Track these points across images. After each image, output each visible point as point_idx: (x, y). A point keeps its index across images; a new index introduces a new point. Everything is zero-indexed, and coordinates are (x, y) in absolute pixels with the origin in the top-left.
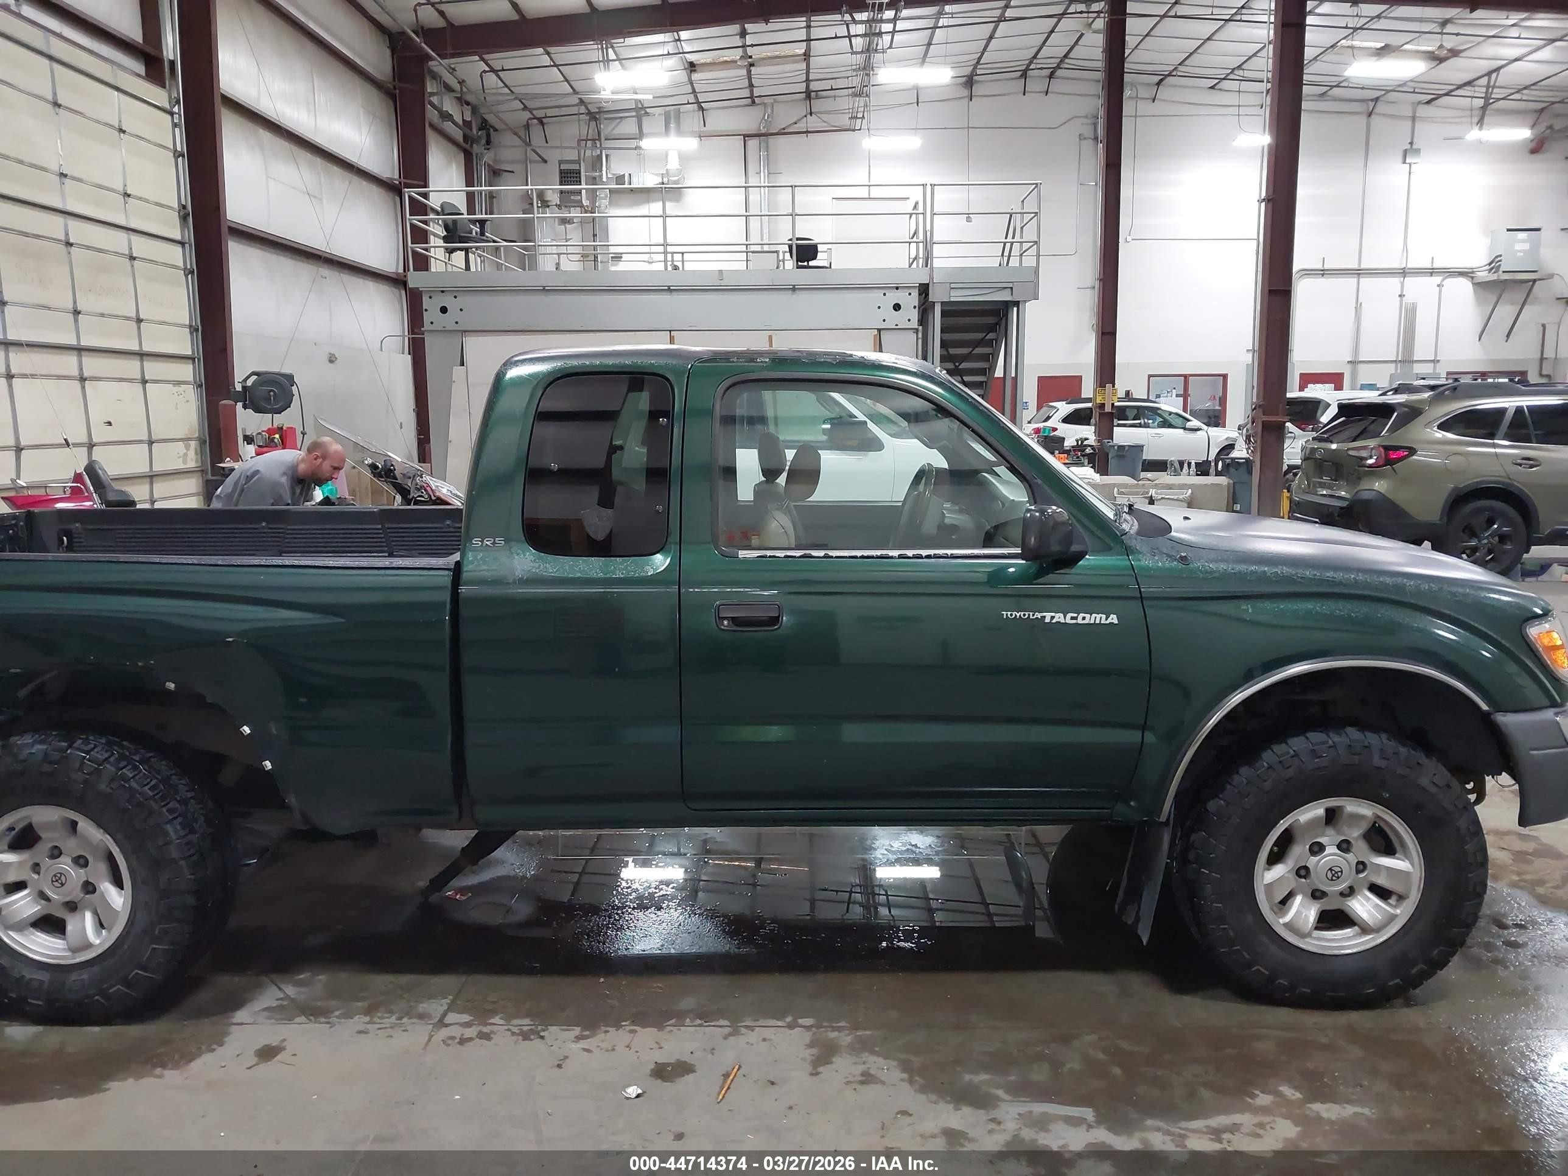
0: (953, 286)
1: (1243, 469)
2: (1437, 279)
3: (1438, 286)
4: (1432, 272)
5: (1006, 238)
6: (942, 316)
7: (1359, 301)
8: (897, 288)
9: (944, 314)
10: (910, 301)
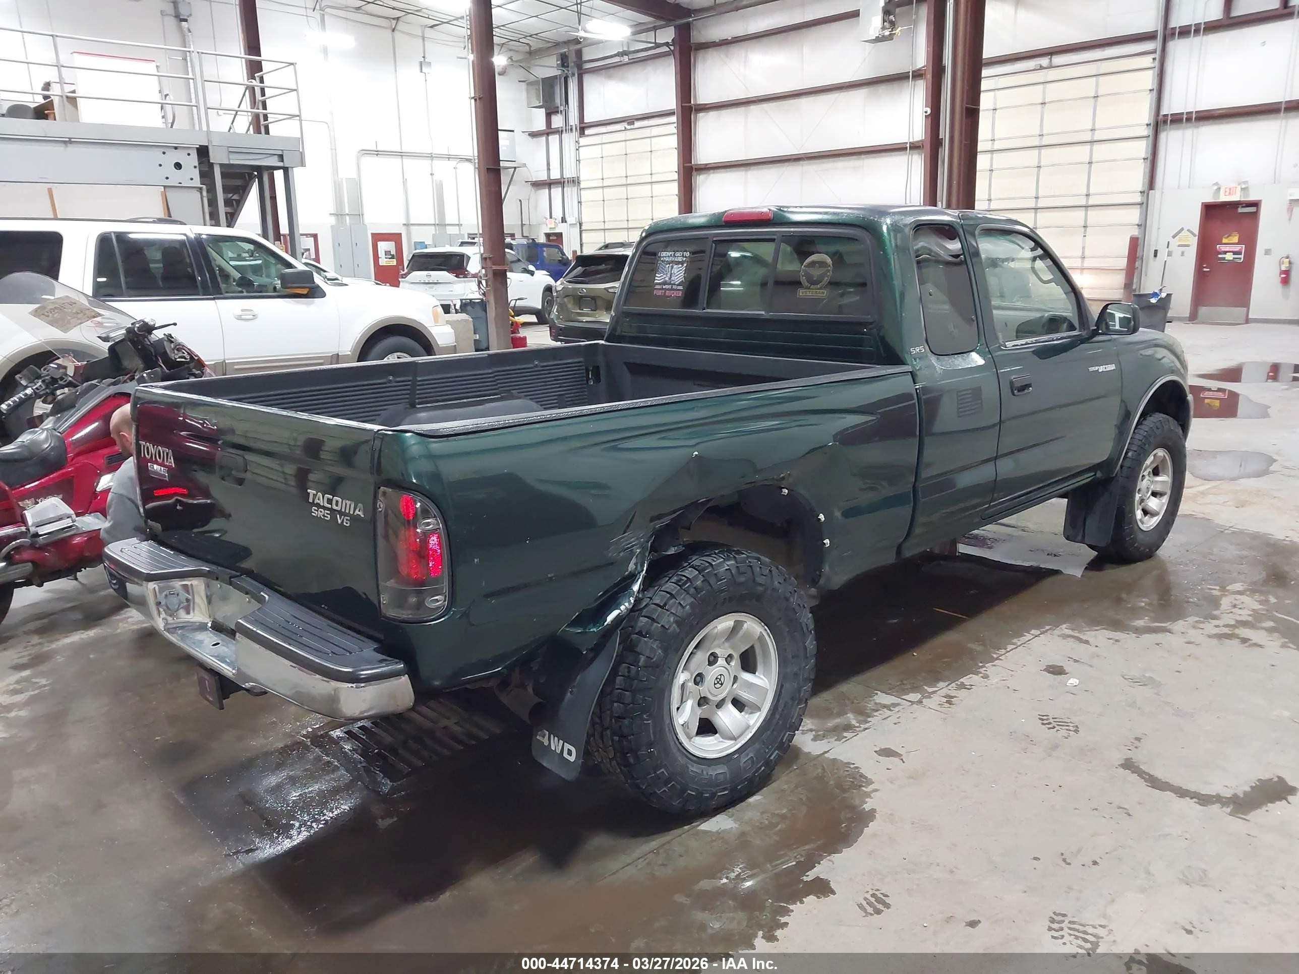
0: (231, 149)
1: (478, 308)
2: (453, 163)
3: (454, 168)
4: (449, 157)
5: (239, 107)
6: (222, 178)
7: (405, 177)
8: (176, 148)
9: (224, 175)
10: (191, 162)
